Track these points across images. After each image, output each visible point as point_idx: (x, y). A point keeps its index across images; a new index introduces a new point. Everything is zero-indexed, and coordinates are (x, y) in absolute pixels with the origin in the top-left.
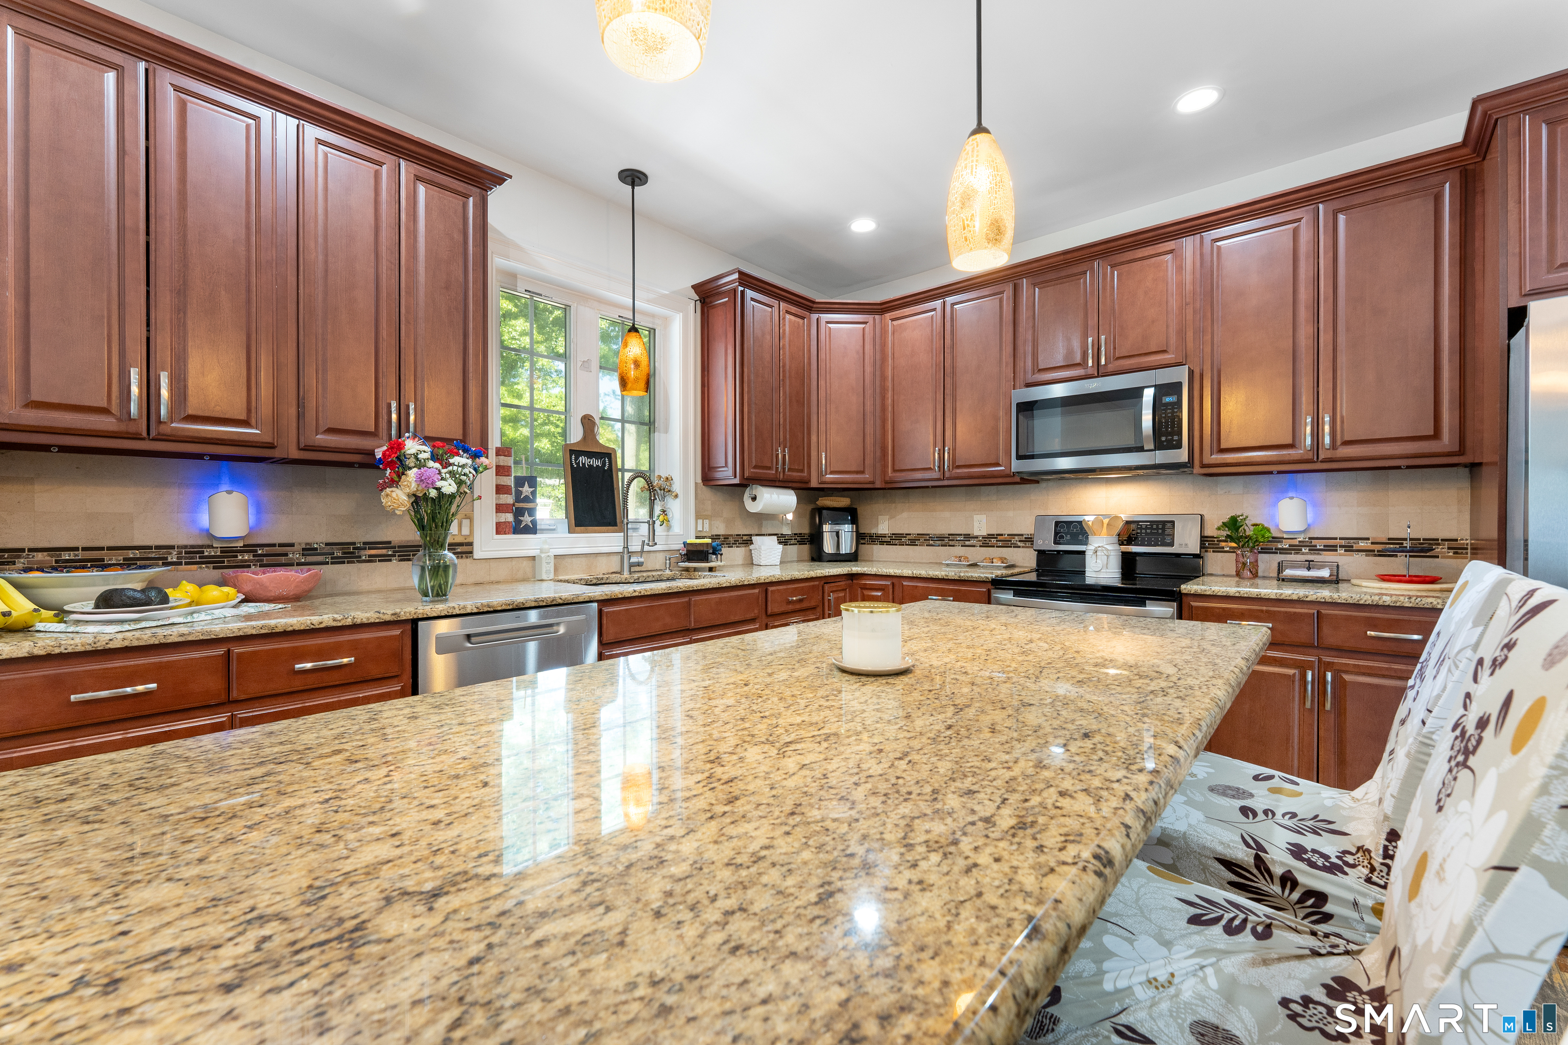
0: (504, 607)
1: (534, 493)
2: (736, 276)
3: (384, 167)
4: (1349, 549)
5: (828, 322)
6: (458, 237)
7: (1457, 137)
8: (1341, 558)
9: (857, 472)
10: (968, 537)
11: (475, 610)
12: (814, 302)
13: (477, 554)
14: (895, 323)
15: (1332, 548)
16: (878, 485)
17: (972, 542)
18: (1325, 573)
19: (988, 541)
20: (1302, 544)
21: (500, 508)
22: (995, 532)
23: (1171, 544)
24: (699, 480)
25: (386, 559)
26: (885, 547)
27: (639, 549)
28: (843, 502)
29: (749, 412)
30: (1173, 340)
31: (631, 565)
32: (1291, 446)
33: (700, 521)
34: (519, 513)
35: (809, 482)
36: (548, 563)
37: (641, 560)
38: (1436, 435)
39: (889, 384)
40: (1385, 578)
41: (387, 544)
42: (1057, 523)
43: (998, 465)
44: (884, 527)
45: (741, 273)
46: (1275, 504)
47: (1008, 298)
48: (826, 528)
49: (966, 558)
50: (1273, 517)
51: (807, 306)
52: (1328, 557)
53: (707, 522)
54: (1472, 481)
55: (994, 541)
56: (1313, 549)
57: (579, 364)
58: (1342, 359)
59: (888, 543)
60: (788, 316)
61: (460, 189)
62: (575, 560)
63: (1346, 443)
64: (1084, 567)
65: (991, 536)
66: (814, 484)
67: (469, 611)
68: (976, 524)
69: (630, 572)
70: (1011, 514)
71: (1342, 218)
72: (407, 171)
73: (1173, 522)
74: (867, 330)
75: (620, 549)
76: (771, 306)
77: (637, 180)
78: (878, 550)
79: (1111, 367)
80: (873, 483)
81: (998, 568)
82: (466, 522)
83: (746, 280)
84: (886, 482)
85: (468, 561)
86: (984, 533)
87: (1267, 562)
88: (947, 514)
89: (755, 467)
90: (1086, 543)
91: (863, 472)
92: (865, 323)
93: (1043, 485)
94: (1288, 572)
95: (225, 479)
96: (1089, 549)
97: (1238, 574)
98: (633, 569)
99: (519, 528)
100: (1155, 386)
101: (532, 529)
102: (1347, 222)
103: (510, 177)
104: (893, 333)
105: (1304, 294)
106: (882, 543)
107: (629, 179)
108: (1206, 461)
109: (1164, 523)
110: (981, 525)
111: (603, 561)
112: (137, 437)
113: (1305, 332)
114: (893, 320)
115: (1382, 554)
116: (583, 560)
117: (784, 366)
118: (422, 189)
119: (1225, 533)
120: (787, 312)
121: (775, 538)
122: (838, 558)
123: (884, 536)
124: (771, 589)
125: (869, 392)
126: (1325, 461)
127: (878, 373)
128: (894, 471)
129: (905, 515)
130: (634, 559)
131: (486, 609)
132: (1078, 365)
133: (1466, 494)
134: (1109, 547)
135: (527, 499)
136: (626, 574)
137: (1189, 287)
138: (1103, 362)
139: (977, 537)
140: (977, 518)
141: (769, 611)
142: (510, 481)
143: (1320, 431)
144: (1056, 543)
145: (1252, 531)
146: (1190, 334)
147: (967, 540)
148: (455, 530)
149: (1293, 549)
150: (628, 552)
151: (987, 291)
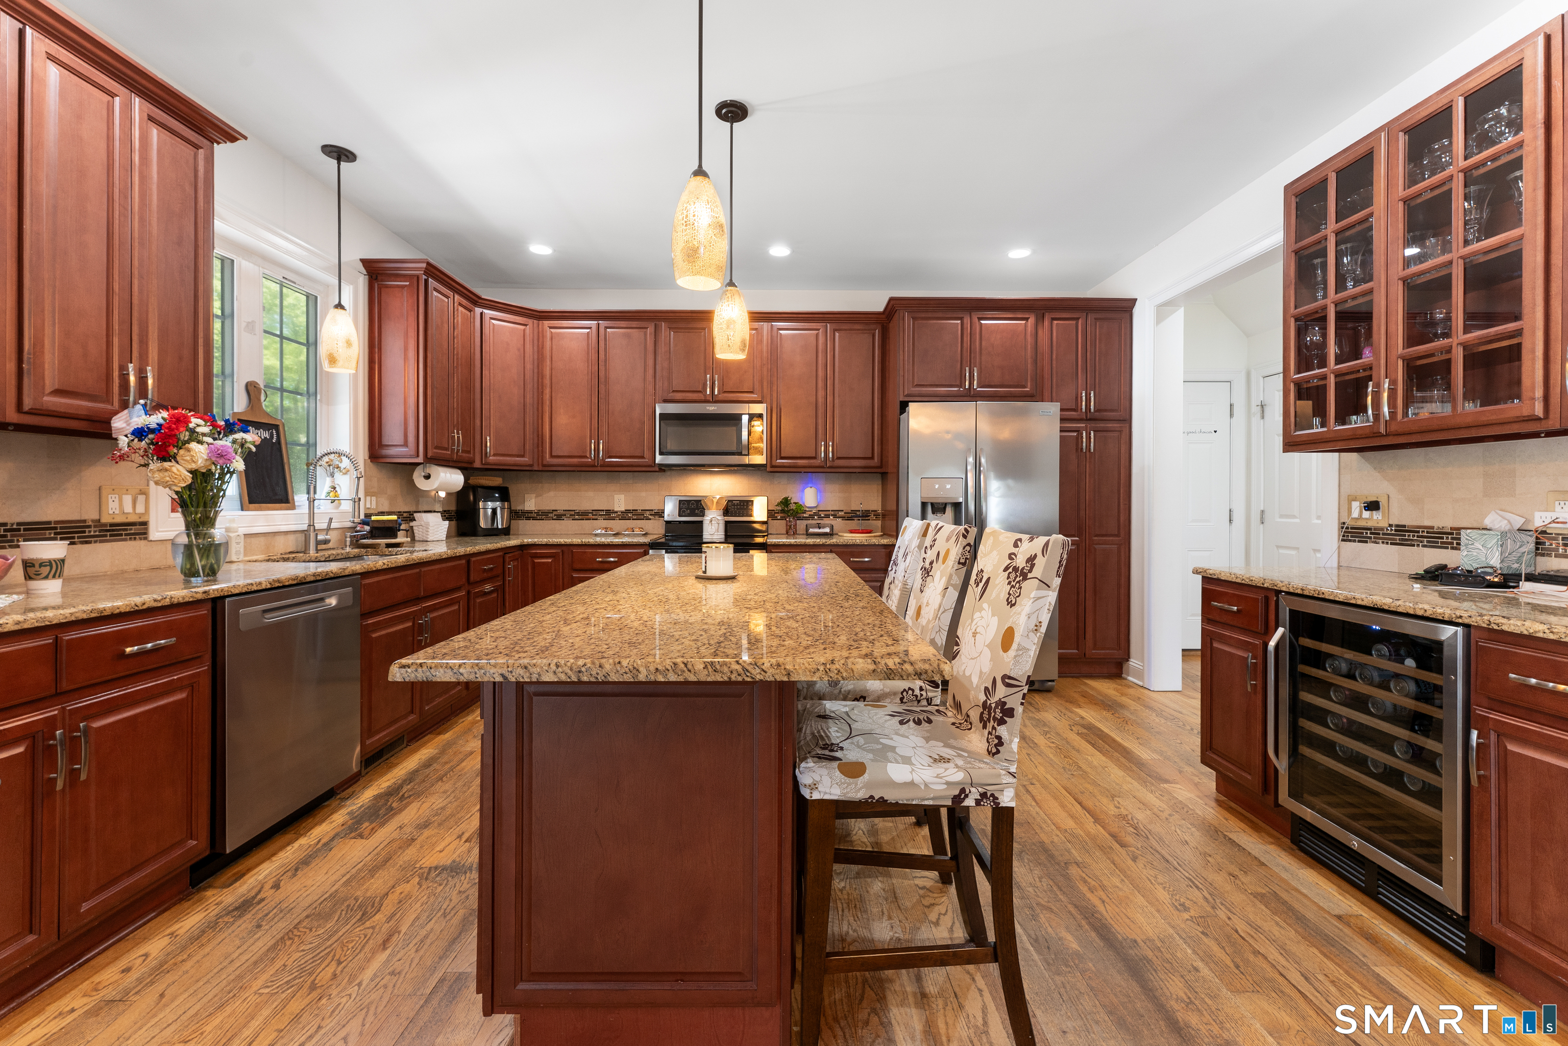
0: (291, 582)
2: (424, 265)
3: (117, 99)
4: (835, 516)
5: (491, 318)
6: (189, 190)
7: (881, 308)
8: (830, 521)
9: (518, 456)
10: (609, 512)
11: (269, 586)
12: (480, 298)
13: (152, 536)
14: (553, 330)
15: (827, 516)
16: (536, 468)
17: (613, 516)
18: (827, 530)
19: (625, 515)
20: (815, 514)
22: (631, 508)
23: (751, 516)
24: (367, 458)
26: (531, 521)
27: (325, 526)
28: (497, 481)
29: (432, 396)
30: (757, 386)
31: (318, 543)
32: (815, 458)
33: (368, 498)
35: (472, 462)
36: (238, 543)
37: (328, 537)
38: (872, 458)
39: (547, 381)
40: (852, 532)
42: (680, 502)
43: (643, 457)
44: (531, 504)
45: (429, 264)
46: (803, 491)
47: (651, 334)
48: (481, 504)
49: (611, 529)
50: (802, 498)
51: (475, 300)
52: (826, 521)
53: (374, 498)
54: (883, 483)
55: (631, 515)
56: (820, 517)
57: (244, 325)
58: (837, 412)
59: (534, 519)
60: (461, 309)
61: (192, 139)
63: (839, 458)
64: (702, 532)
65: (627, 511)
66: (477, 464)
67: (264, 587)
68: (616, 500)
69: (317, 551)
70: (643, 494)
71: (837, 334)
72: (140, 109)
73: (750, 501)
74: (528, 331)
75: (305, 527)
76: (447, 297)
77: (343, 157)
78: (523, 525)
79: (721, 397)
80: (531, 465)
81: (638, 535)
83: (432, 271)
84: (544, 466)
85: (143, 542)
86: (623, 509)
87: (801, 525)
88: (591, 494)
89: (436, 448)
90: (703, 515)
91: (523, 456)
92: (526, 325)
93: (668, 473)
94: (811, 530)
96: (707, 519)
97: (787, 533)
98: (320, 547)
100: (749, 414)
102: (840, 337)
103: (246, 138)
104: (552, 339)
105: (821, 373)
106: (528, 518)
107: (335, 155)
108: (774, 464)
109: (745, 501)
110: (620, 503)
111: (280, 540)
113: (821, 393)
114: (551, 328)
115: (850, 518)
117: (457, 354)
118: (154, 132)
119: (780, 508)
120: (460, 304)
121: (439, 514)
122: (493, 532)
123: (531, 512)
124: (473, 559)
125: (529, 387)
126: (830, 467)
127: (536, 371)
128: (552, 456)
129: (552, 494)
130: (320, 537)
131: (277, 585)
132: (700, 392)
133: (880, 487)
134: (719, 518)
136: (312, 552)
137: (765, 354)
138: (716, 393)
139: (616, 512)
140: (616, 497)
141: (472, 579)
143: (827, 450)
144: (680, 516)
145: (793, 507)
146: (765, 384)
147: (609, 514)
148: (128, 508)
149: (811, 517)
150: (315, 530)
151: (634, 324)
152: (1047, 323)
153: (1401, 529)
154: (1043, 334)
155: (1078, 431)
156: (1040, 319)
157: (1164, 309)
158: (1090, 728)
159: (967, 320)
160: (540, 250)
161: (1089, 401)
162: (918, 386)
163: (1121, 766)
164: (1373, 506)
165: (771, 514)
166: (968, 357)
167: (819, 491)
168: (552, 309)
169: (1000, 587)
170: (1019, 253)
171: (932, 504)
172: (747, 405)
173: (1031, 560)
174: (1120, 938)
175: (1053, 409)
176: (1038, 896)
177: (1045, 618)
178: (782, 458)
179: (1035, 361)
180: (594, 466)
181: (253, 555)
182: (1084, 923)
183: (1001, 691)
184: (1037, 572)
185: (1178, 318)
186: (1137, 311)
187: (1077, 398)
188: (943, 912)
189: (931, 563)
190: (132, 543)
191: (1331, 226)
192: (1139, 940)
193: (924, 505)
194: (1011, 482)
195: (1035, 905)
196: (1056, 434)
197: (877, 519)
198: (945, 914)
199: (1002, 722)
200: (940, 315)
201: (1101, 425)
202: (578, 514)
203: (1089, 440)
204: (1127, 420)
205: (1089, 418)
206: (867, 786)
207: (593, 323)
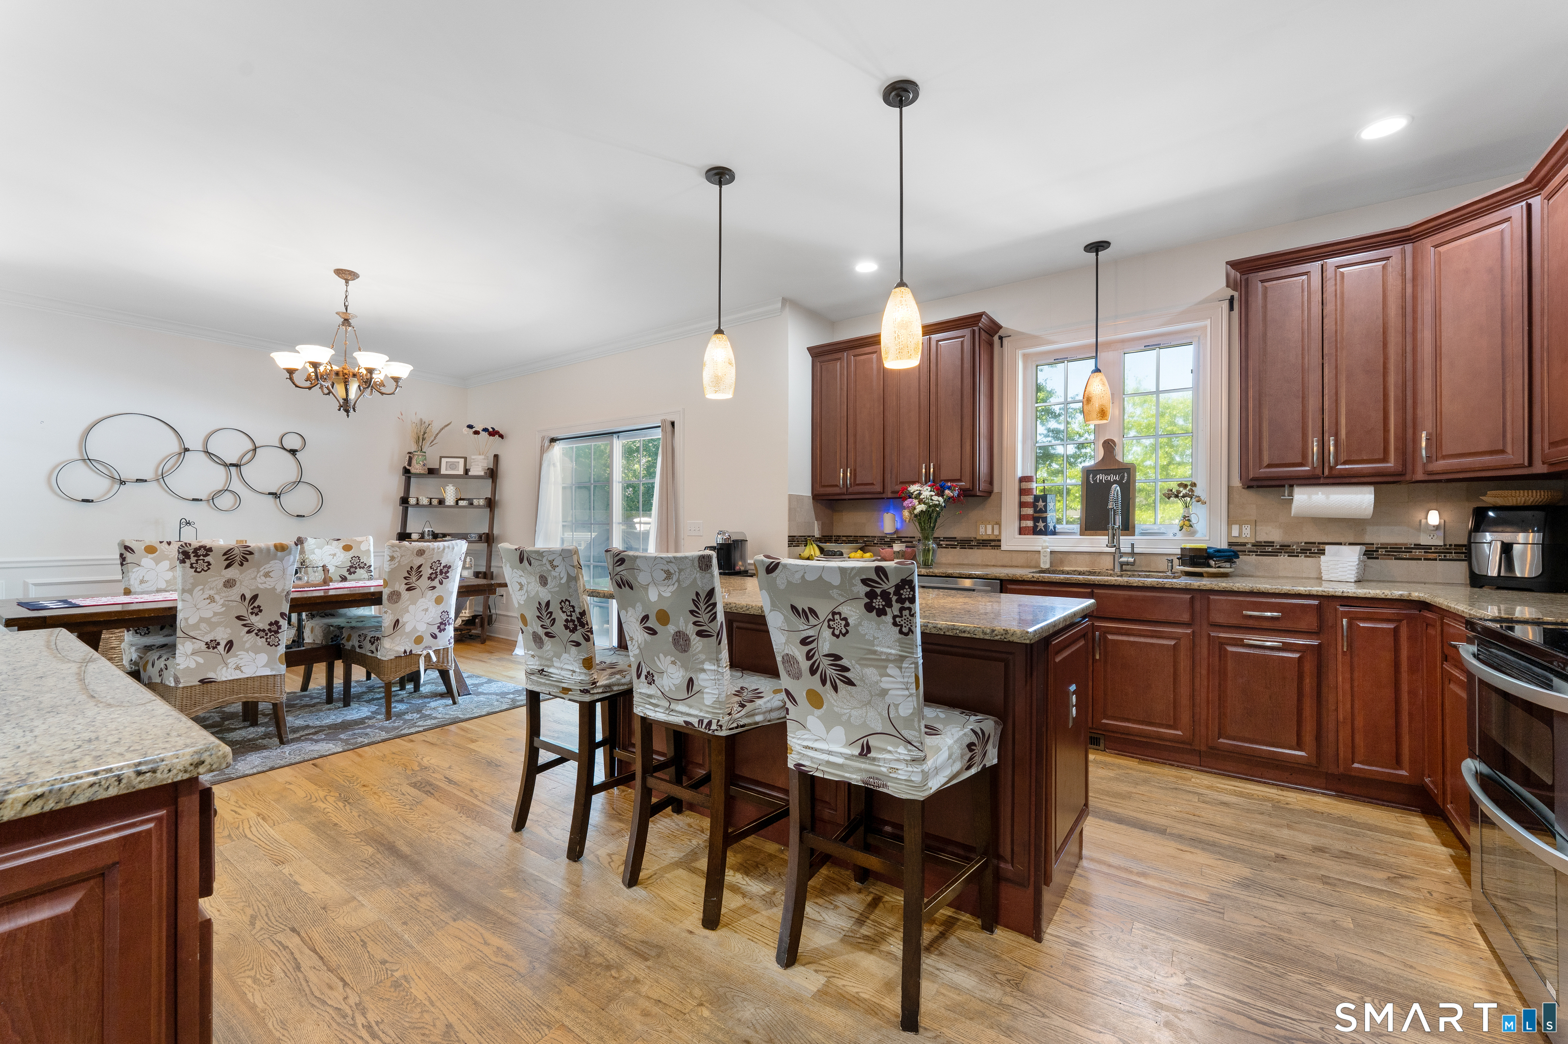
1: (1045, 506)
13: (1003, 547)
21: (1022, 517)
24: (1237, 482)
25: (954, 547)
31: (1122, 564)
33: (1235, 527)
34: (1036, 520)
35: (1404, 473)
37: (1131, 560)
41: (954, 539)
53: (1247, 527)
60: (1344, 271)
62: (1078, 556)
69: (1122, 570)
74: (1509, 231)
77: (1100, 247)
82: (996, 527)
85: (998, 551)
89: (1271, 466)
95: (892, 507)
99: (1035, 531)
101: (1045, 532)
107: (1094, 249)
112: (843, 494)
116: (1087, 557)
120: (1346, 265)
122: (1504, 584)
130: (1124, 559)
135: (1041, 511)
136: (1117, 571)
142: (1030, 499)
148: (989, 532)
150: (1120, 553)
174: (469, 917)
176: (548, 914)
181: (1078, 567)
182: (502, 913)
188: (612, 864)
190: (993, 551)
192: (452, 923)
195: (548, 905)
198: (609, 863)
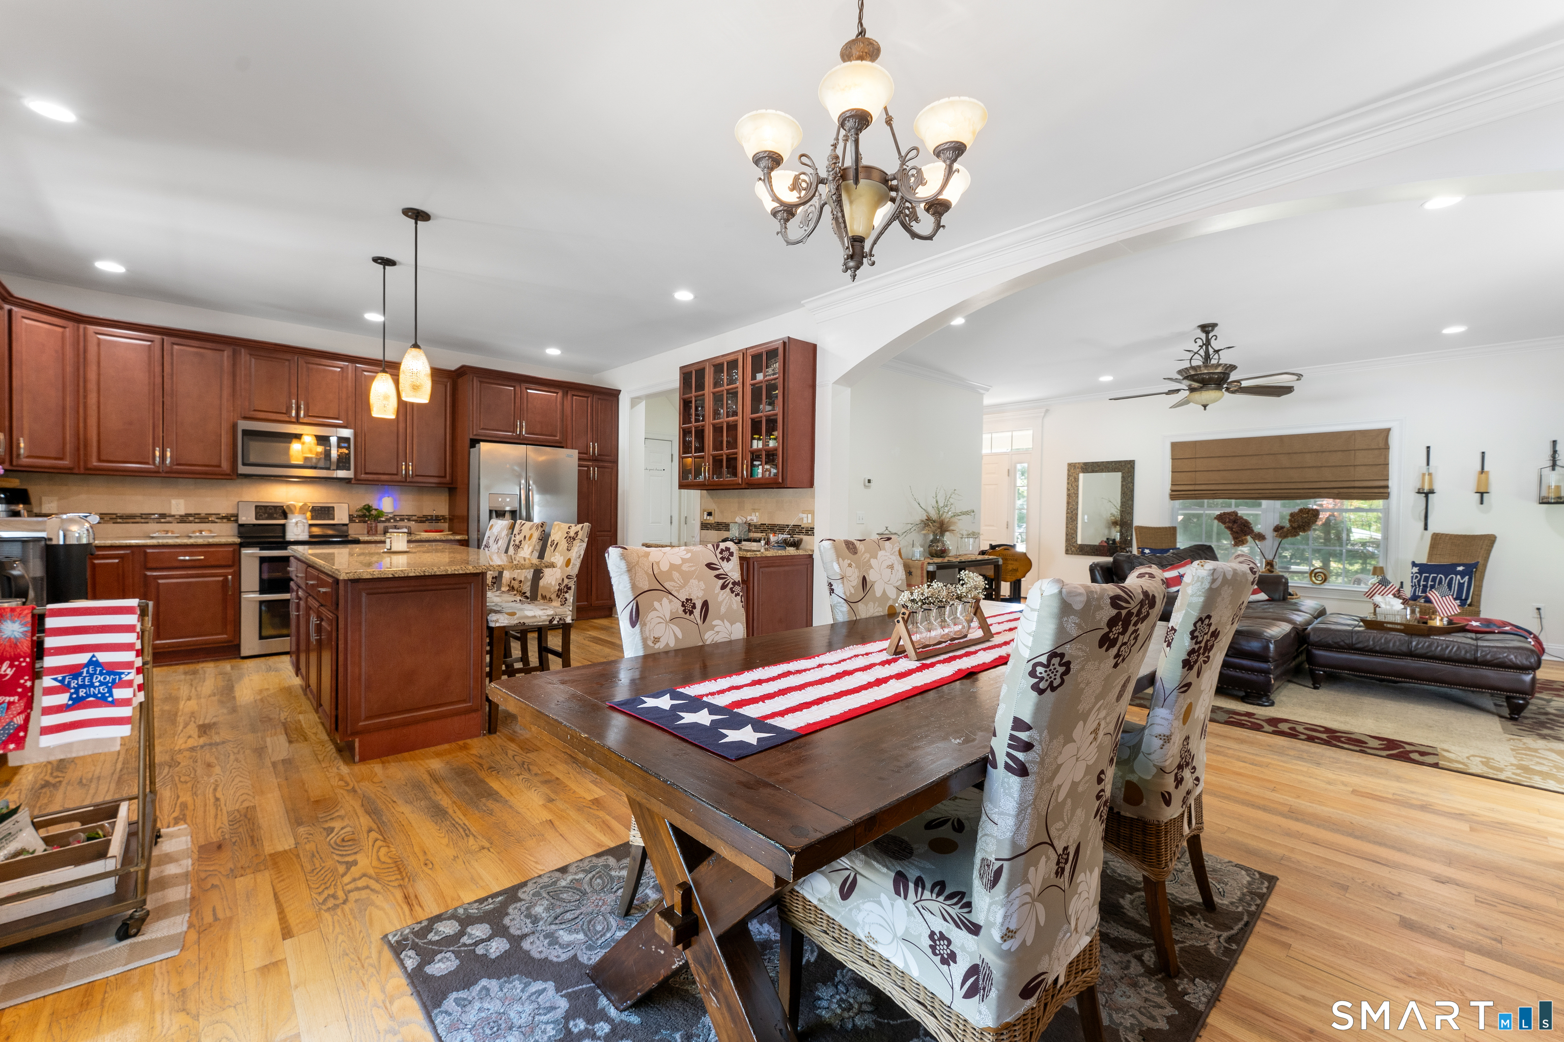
4: (409, 520)
5: (23, 317)
7: (453, 368)
8: (405, 523)
9: (57, 459)
14: (102, 337)
15: (402, 520)
16: (77, 470)
17: (168, 519)
18: (404, 530)
19: (184, 519)
20: (391, 518)
22: (192, 512)
23: (333, 519)
30: (342, 414)
32: (396, 474)
38: (445, 477)
40: (426, 531)
42: (256, 507)
44: (51, 507)
46: (380, 499)
47: (228, 357)
50: (381, 506)
52: (401, 524)
54: (450, 496)
55: (191, 519)
56: (396, 521)
58: (415, 441)
63: (417, 476)
64: (284, 533)
65: (188, 515)
66: (7, 466)
68: (173, 507)
70: (208, 499)
73: (333, 508)
74: (66, 334)
79: (306, 420)
80: (71, 468)
84: (91, 469)
86: (183, 513)
87: (381, 526)
88: (143, 499)
90: (285, 519)
91: (62, 459)
92: (66, 327)
96: (290, 522)
97: (368, 533)
100: (337, 437)
104: (97, 344)
108: (359, 477)
109: (329, 508)
110: (178, 507)
113: (401, 425)
114: (99, 334)
115: (422, 522)
119: (360, 513)
126: (408, 482)
128: (99, 460)
129: (83, 497)
132: (284, 413)
133: (449, 498)
134: (304, 521)
137: (349, 389)
138: (301, 416)
139: (174, 516)
140: (174, 502)
143: (408, 468)
144: (256, 519)
145: (374, 512)
146: (350, 413)
147: (163, 517)
149: (388, 520)
151: (209, 345)
152: (569, 397)
153: (718, 524)
154: (567, 403)
155: (588, 467)
156: (565, 394)
157: (634, 402)
158: (595, 638)
159: (518, 389)
160: (110, 267)
161: (594, 448)
162: (483, 429)
163: (609, 648)
164: (710, 514)
165: (351, 518)
166: (519, 413)
167: (395, 500)
168: (101, 316)
169: (563, 545)
170: (553, 352)
171: (496, 511)
172: (334, 429)
173: (577, 533)
175: (575, 453)
177: (582, 553)
178: (366, 473)
179: (562, 421)
180: (158, 472)
183: (566, 581)
184: (579, 536)
185: (642, 406)
186: (621, 397)
187: (588, 447)
189: (520, 542)
191: (694, 393)
193: (491, 511)
194: (548, 497)
196: (576, 468)
197: (445, 522)
199: (567, 592)
200: (499, 382)
201: (601, 464)
202: (121, 517)
203: (594, 472)
204: (616, 462)
205: (595, 459)
206: (518, 619)
207: (157, 337)
